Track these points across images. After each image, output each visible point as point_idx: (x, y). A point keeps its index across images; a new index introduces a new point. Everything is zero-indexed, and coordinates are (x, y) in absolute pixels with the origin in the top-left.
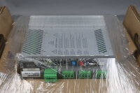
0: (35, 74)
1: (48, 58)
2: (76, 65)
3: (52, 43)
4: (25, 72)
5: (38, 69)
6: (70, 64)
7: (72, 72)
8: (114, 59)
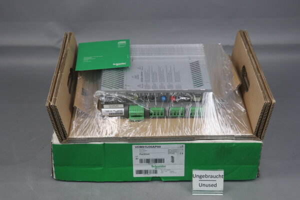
0: (118, 111)
1: (134, 92)
2: (166, 101)
3: (137, 77)
4: (106, 109)
5: (122, 106)
6: (159, 101)
7: (161, 109)
8: (211, 93)
